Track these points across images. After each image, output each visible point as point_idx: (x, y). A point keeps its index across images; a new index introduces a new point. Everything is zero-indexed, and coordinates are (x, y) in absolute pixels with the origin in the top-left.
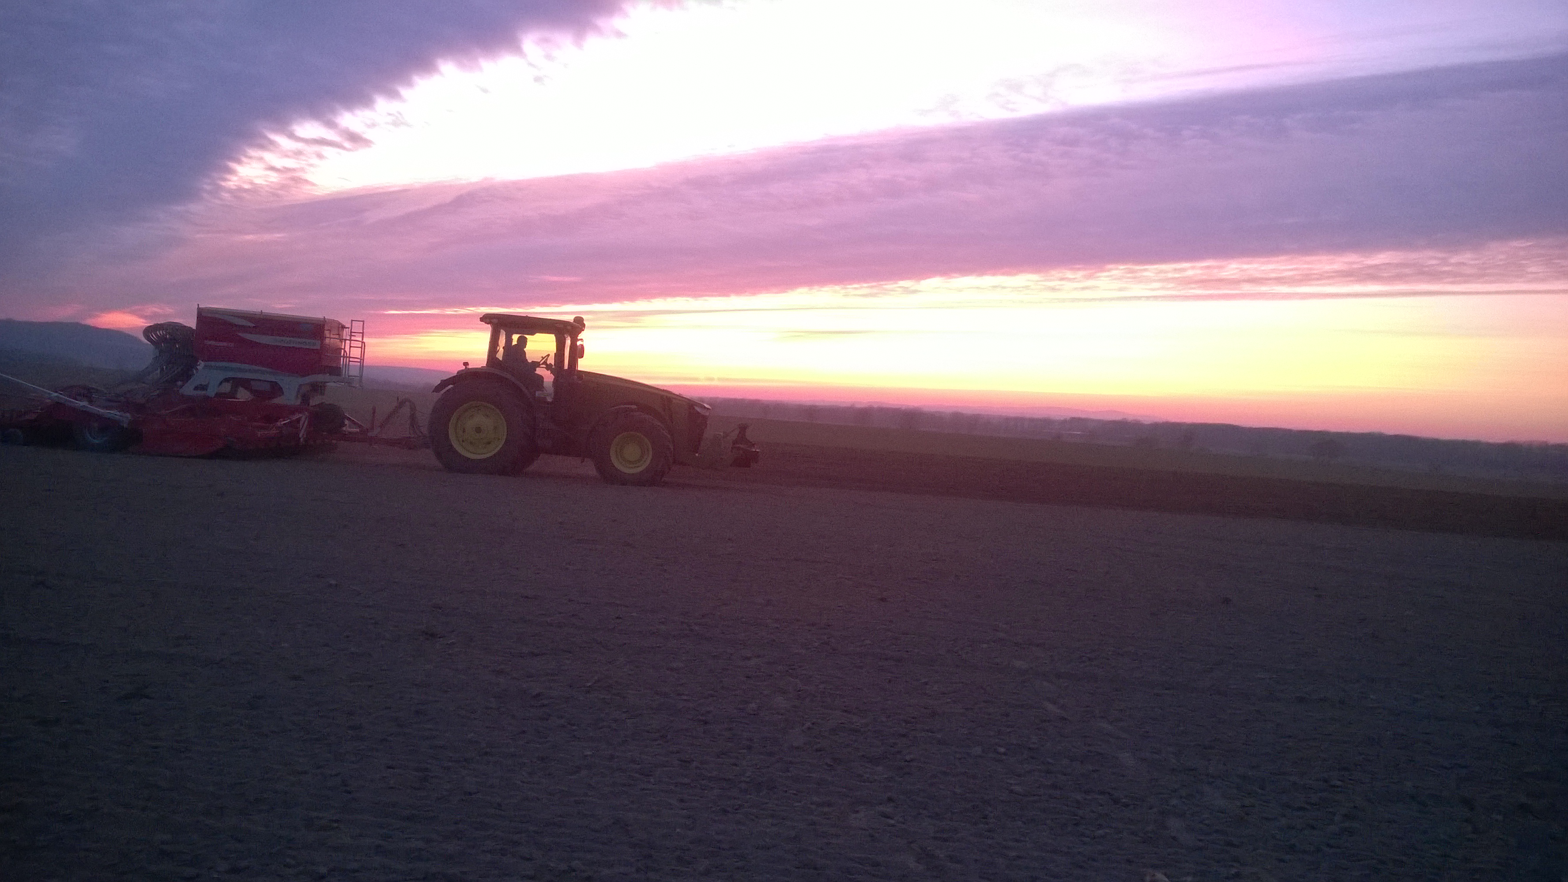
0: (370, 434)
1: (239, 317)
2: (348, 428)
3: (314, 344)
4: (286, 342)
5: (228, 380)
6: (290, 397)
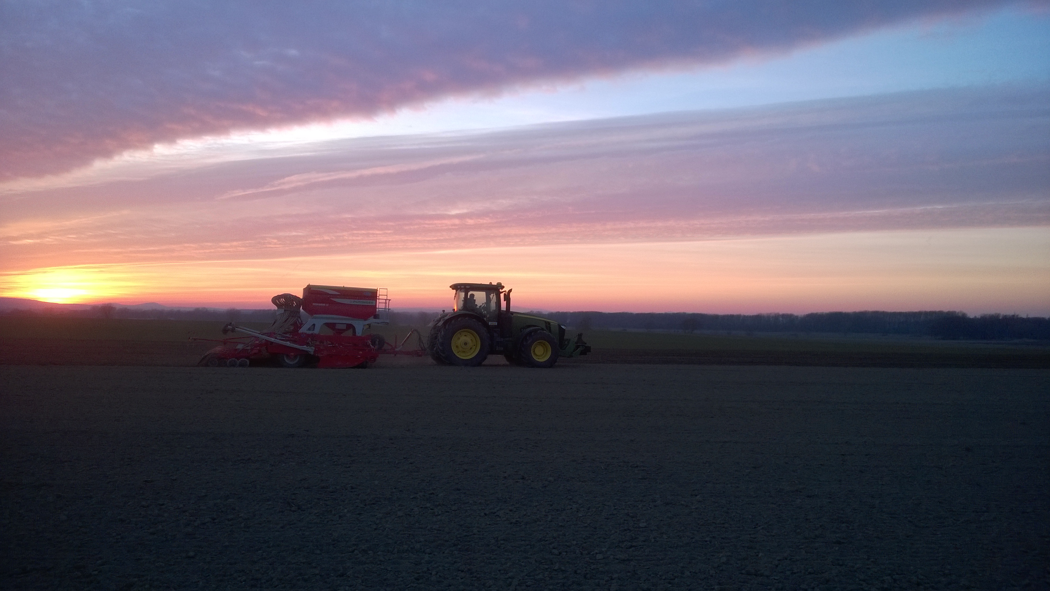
0: (396, 350)
1: (332, 290)
2: (386, 347)
3: (372, 303)
4: (357, 302)
5: (325, 324)
6: (359, 332)
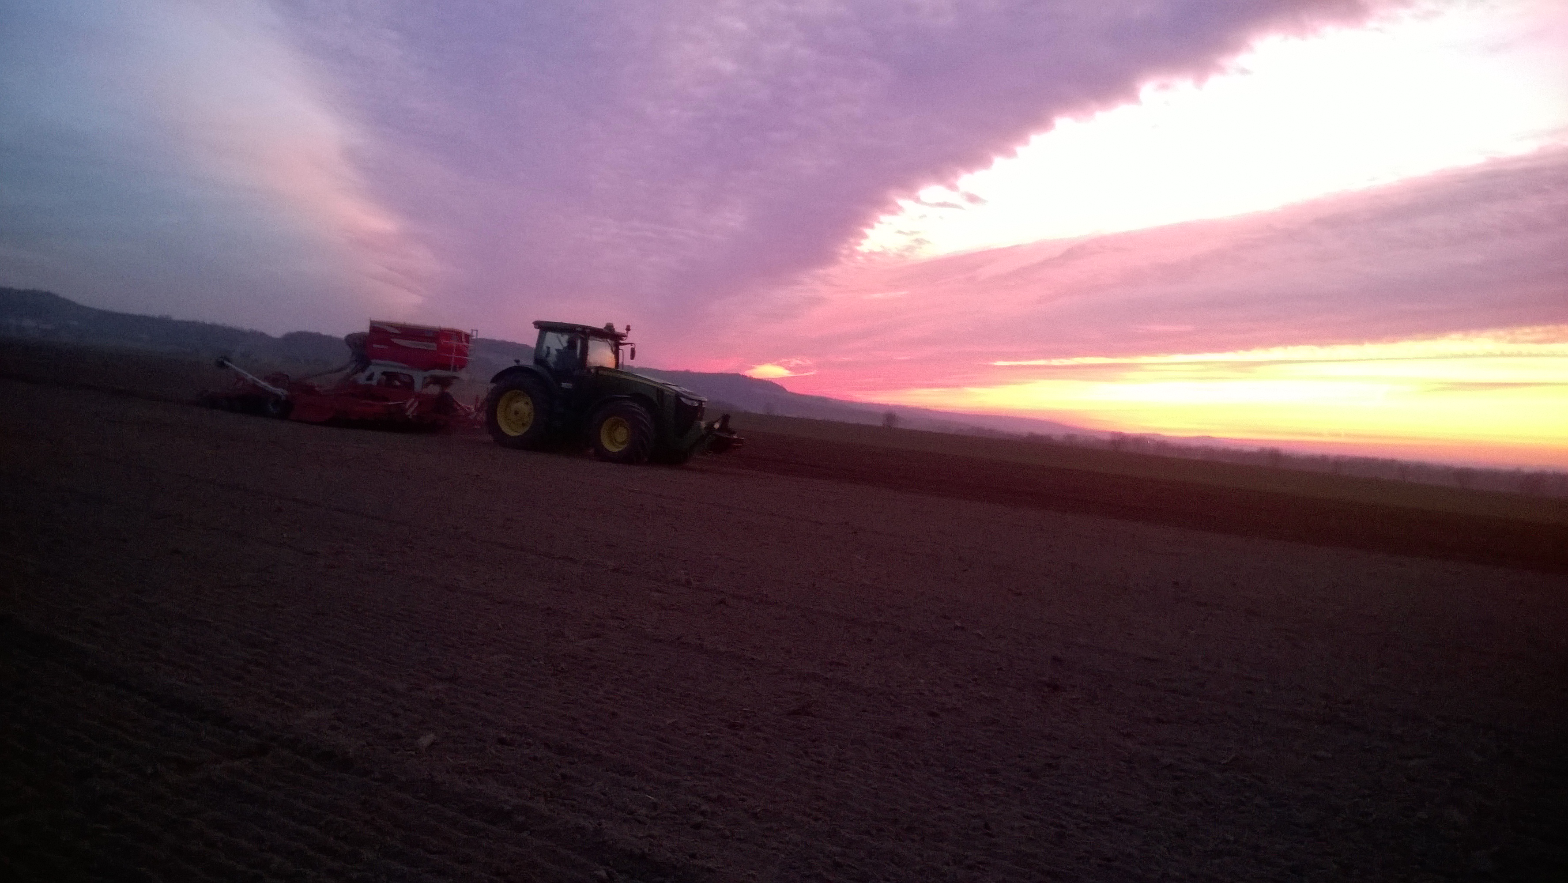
1: (393, 327)
5: (384, 373)
6: (418, 386)
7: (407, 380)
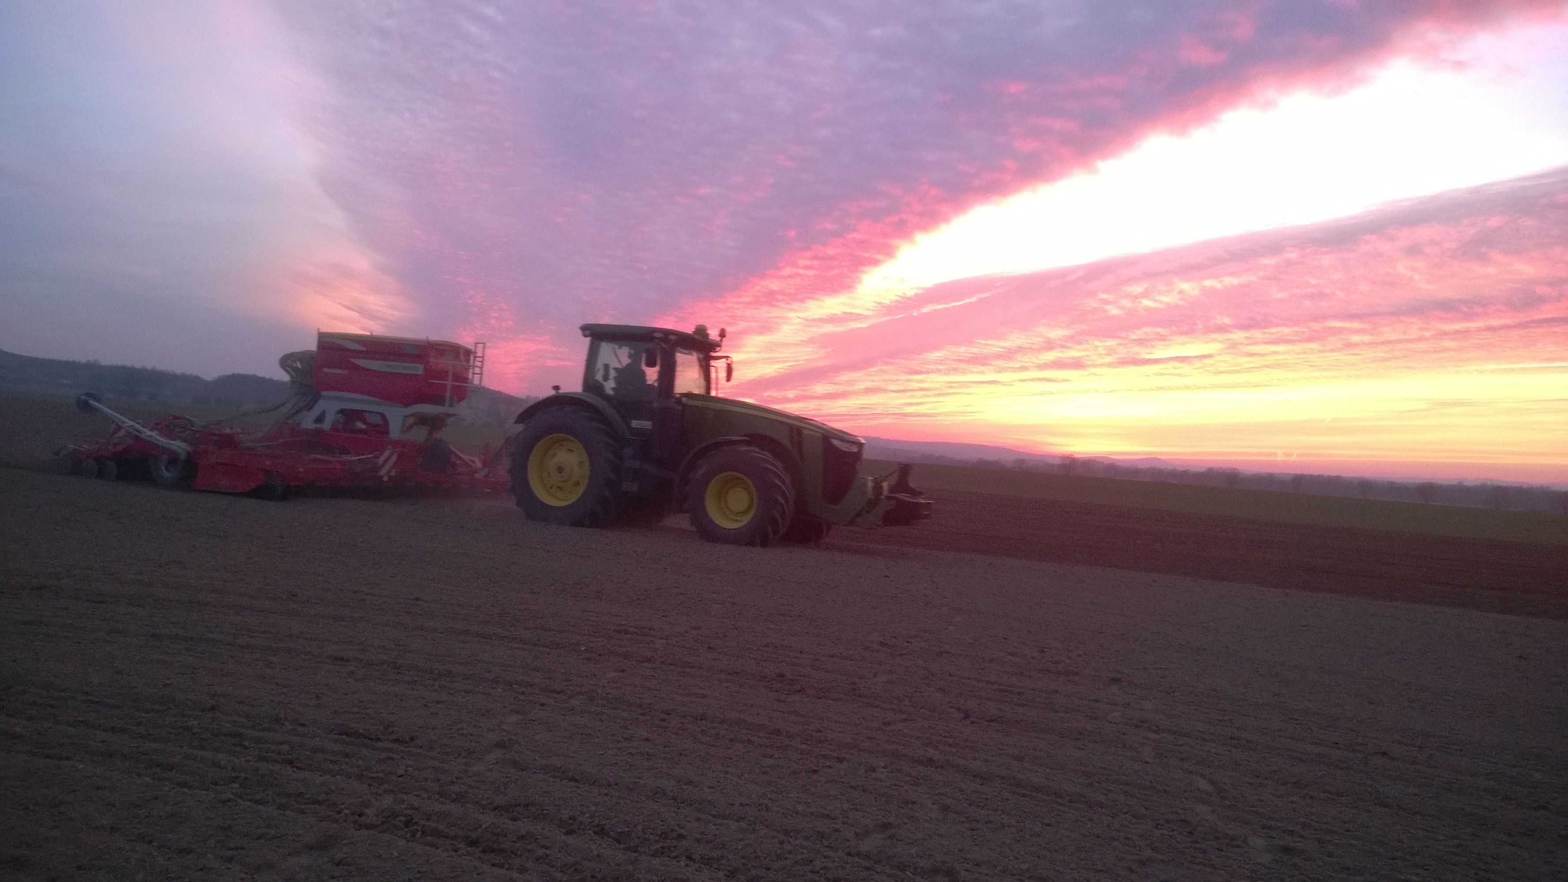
1: (353, 341)
5: (342, 412)
6: (395, 432)
7: (377, 420)
